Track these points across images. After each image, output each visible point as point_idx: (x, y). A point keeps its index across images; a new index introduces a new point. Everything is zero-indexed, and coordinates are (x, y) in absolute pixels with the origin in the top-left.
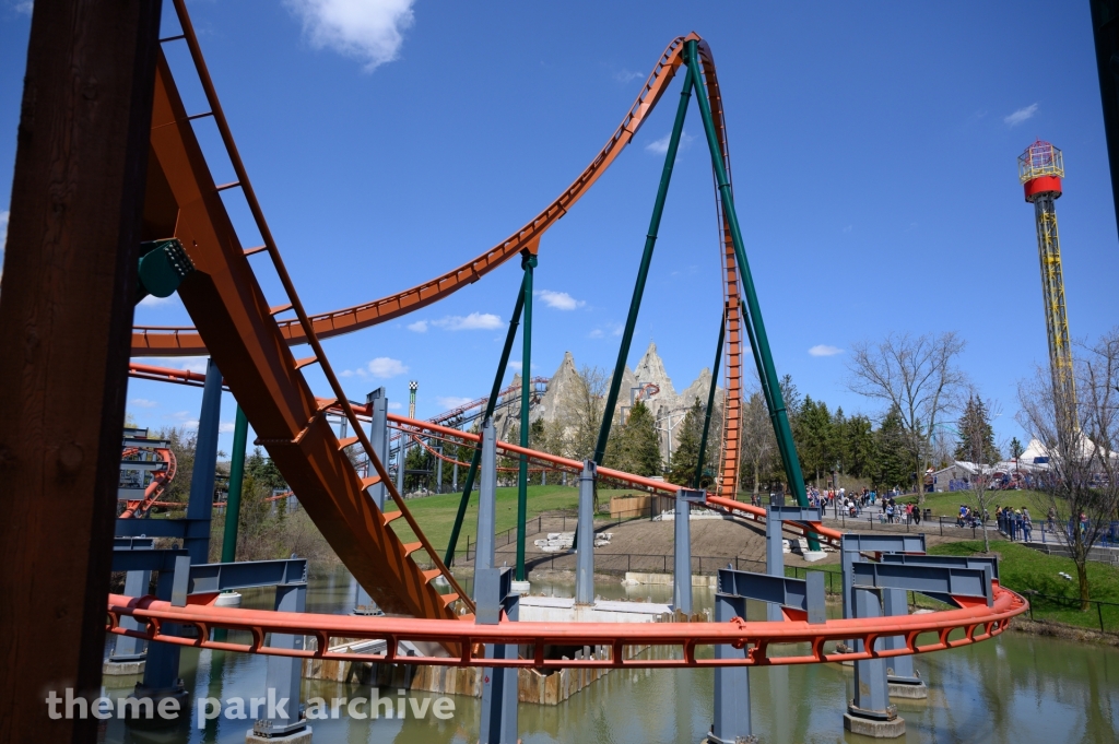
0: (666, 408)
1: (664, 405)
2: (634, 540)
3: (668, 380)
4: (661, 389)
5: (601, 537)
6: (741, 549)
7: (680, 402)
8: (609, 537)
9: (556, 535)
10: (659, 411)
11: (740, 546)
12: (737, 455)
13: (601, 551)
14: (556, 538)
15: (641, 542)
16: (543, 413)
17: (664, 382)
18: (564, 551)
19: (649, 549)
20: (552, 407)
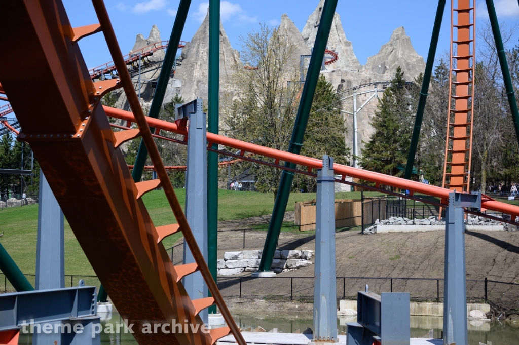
0: (350, 82)
1: (345, 78)
2: (344, 258)
3: (347, 44)
4: (338, 56)
5: (295, 256)
6: (488, 269)
7: (366, 74)
8: (309, 256)
9: (236, 253)
10: (340, 87)
11: (486, 264)
12: (467, 145)
13: (302, 273)
14: (236, 258)
15: (353, 261)
16: (178, 89)
17: (343, 47)
18: (246, 274)
19: (366, 269)
20: (191, 81)
